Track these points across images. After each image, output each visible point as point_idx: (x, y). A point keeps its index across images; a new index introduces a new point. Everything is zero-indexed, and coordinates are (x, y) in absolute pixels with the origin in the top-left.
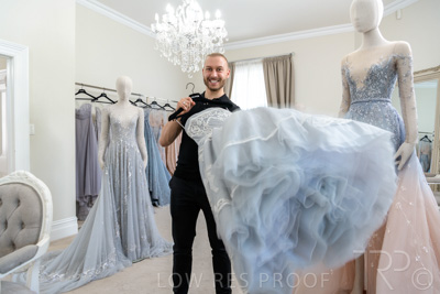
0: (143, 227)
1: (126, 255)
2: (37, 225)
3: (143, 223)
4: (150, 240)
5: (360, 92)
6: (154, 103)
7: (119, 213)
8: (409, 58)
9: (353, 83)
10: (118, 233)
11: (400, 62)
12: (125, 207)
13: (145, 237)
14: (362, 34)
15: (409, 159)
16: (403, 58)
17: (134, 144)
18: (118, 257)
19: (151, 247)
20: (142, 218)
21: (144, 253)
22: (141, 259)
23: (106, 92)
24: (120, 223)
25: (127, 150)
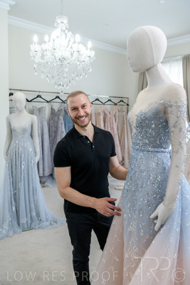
1: (19, 225)
8: (177, 107)
10: (14, 208)
11: (169, 109)
18: (11, 226)
21: (33, 226)
22: (30, 228)
25: (20, 149)
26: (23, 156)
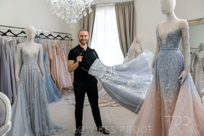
0: (44, 117)
2: (4, 116)
3: (44, 115)
4: (48, 124)
5: (164, 45)
6: (42, 34)
7: (29, 108)
8: (187, 29)
9: (160, 40)
10: (29, 122)
11: (183, 31)
12: (33, 105)
13: (45, 123)
14: (165, 15)
15: (186, 79)
16: (184, 29)
17: (37, 67)
19: (49, 128)
20: (43, 112)
23: (11, 29)
24: (30, 115)
25: (33, 71)
26: (35, 76)
